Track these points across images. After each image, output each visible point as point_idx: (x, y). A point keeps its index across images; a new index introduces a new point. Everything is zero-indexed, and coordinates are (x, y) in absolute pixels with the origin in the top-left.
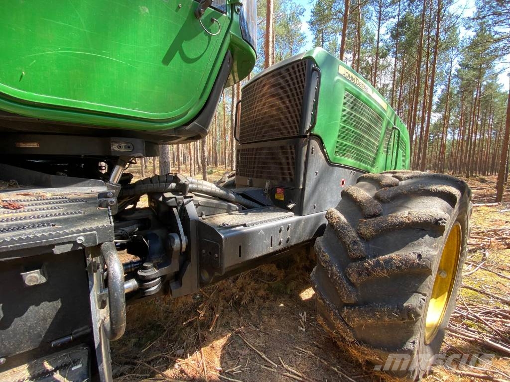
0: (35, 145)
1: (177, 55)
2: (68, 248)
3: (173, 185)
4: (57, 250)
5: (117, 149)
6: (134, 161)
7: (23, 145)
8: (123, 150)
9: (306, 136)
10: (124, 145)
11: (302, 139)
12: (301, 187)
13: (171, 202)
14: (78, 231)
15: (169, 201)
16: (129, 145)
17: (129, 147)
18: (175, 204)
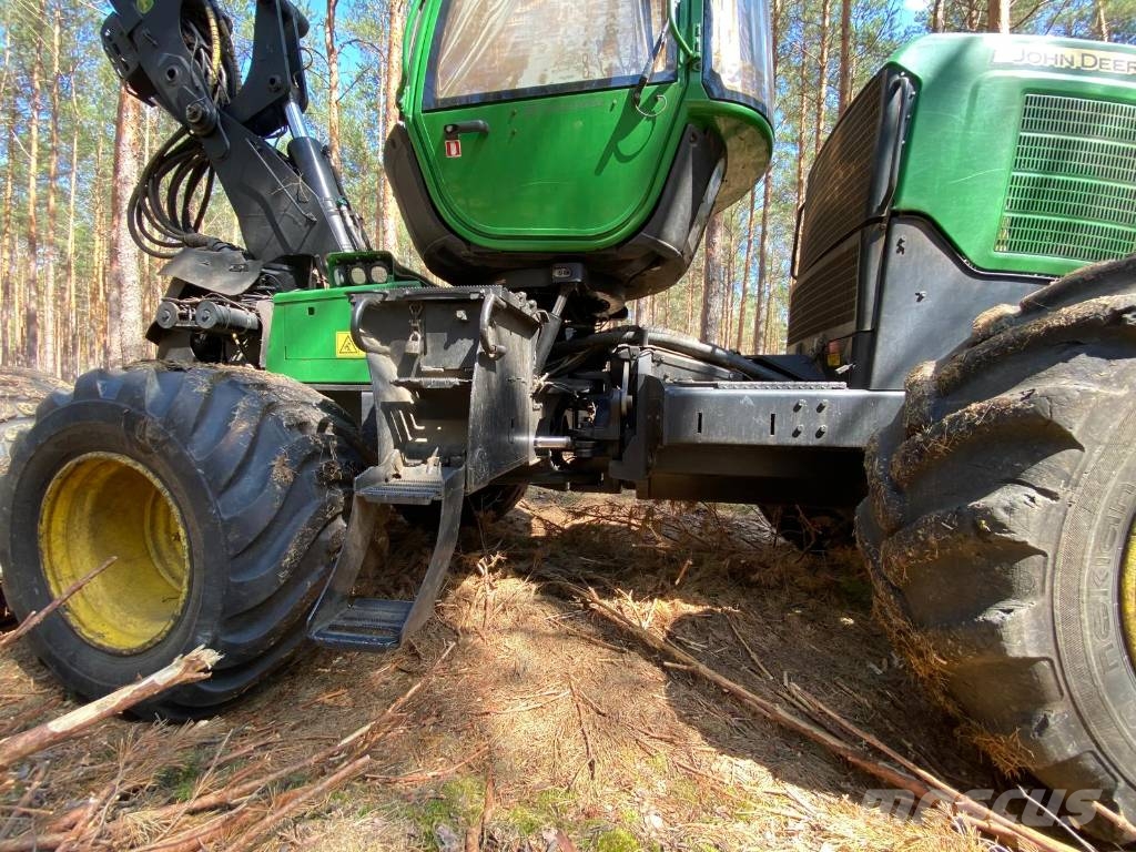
1: (613, 158)
5: (557, 275)
8: (563, 276)
9: (880, 220)
10: (563, 270)
11: (870, 227)
12: (868, 327)
18: (628, 357)
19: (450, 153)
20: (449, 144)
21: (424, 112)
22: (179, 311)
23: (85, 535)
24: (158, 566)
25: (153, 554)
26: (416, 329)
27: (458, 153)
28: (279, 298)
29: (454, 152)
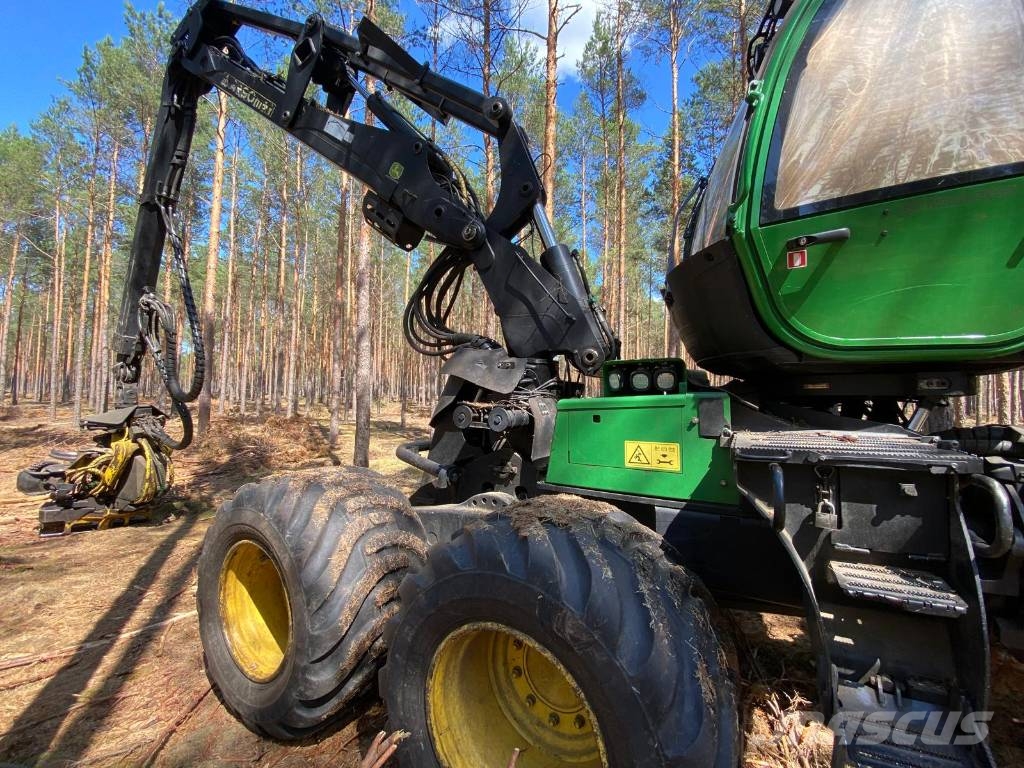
0: (824, 386)
2: (942, 470)
3: (1007, 444)
4: (934, 470)
5: (926, 387)
6: (944, 403)
7: (811, 387)
8: (935, 387)
10: (935, 381)
13: (1001, 472)
14: (953, 459)
15: (1000, 470)
16: (944, 380)
17: (943, 384)
19: (792, 264)
20: (791, 256)
21: (761, 226)
22: (473, 415)
23: (455, 682)
24: (500, 702)
25: (495, 688)
26: (827, 496)
27: (803, 262)
28: (562, 405)
29: (797, 263)
